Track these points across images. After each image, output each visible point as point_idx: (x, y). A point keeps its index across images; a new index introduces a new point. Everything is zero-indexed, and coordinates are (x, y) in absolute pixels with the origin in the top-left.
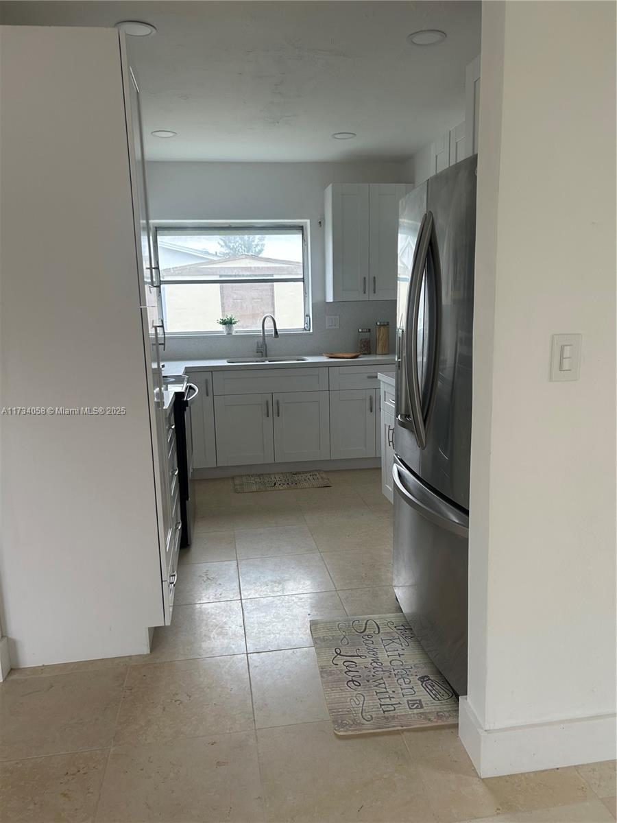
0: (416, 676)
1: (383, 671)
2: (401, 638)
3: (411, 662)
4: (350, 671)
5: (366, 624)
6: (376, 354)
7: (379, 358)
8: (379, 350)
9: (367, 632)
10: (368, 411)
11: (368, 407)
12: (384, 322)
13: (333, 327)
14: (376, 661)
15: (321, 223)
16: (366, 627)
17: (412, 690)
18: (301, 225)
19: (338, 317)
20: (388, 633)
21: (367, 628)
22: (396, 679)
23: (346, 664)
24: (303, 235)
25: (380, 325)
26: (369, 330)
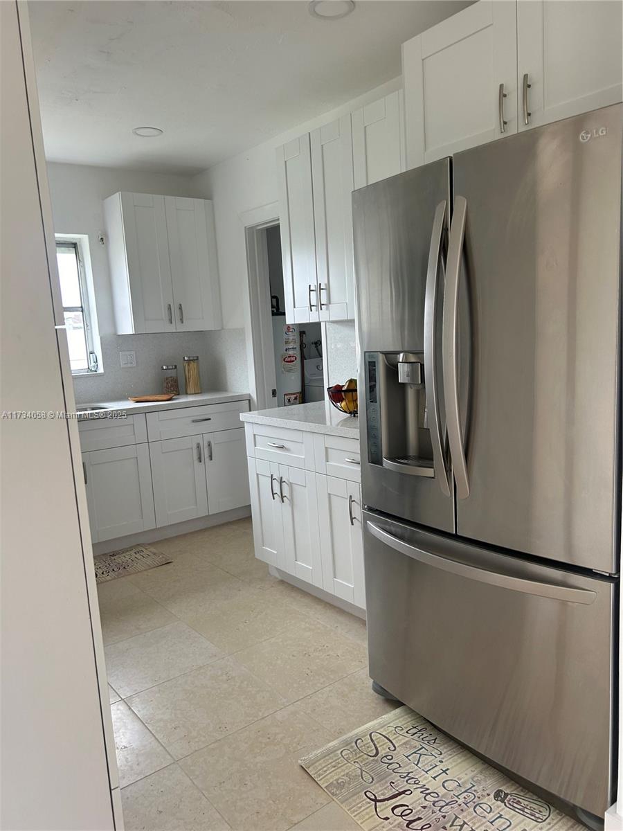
0: (488, 795)
1: (447, 804)
2: (424, 745)
3: (466, 778)
4: (411, 822)
5: (372, 740)
6: (187, 394)
7: (191, 399)
8: (191, 389)
9: (382, 753)
10: (196, 462)
11: (196, 457)
12: (194, 357)
13: (129, 365)
14: (426, 792)
15: (103, 240)
16: (375, 745)
17: (503, 820)
18: (74, 241)
19: (134, 352)
20: (404, 744)
21: (378, 746)
22: (472, 809)
23: (397, 811)
24: (76, 253)
25: (189, 361)
26: (176, 366)
